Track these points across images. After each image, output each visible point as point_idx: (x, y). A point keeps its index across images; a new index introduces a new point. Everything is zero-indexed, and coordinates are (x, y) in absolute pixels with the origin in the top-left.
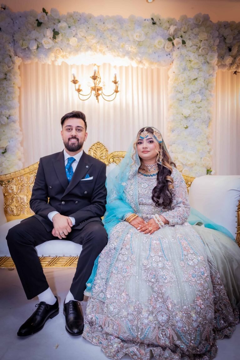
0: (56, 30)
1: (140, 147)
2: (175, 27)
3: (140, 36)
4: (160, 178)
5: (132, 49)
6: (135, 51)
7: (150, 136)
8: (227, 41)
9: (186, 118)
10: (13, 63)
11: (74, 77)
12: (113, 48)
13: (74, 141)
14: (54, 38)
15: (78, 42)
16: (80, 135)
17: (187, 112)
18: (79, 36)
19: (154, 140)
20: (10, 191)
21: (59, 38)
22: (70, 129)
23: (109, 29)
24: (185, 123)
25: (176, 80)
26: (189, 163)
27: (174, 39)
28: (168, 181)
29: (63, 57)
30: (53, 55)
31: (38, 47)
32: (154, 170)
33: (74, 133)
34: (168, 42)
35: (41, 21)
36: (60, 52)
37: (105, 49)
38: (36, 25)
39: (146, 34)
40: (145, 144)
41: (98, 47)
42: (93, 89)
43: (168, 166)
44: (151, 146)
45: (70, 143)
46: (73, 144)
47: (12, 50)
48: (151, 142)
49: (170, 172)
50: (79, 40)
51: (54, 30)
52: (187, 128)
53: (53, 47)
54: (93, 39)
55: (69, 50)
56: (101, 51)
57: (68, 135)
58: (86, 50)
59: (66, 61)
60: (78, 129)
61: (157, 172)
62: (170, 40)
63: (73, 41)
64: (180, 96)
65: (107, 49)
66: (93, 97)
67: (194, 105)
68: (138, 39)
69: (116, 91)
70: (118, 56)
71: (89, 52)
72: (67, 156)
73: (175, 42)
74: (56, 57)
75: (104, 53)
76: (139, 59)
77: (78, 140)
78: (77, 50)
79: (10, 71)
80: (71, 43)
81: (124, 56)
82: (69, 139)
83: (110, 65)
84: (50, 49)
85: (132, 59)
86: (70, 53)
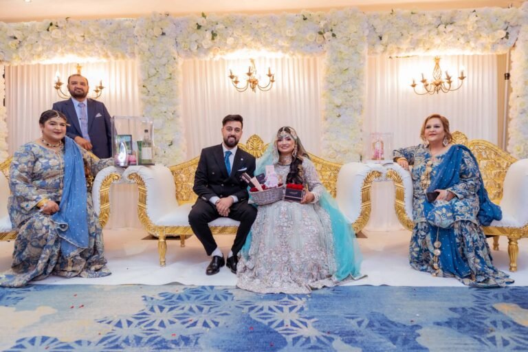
0: (214, 32)
1: (280, 143)
2: (325, 22)
3: (291, 33)
4: (293, 166)
5: (285, 44)
6: (288, 45)
7: (288, 135)
8: (377, 31)
9: (338, 107)
10: (177, 63)
11: (231, 73)
12: (267, 44)
13: (232, 139)
14: (213, 39)
15: (235, 41)
16: (237, 134)
17: (338, 101)
18: (235, 35)
19: (291, 137)
20: (180, 180)
21: (217, 39)
22: (230, 129)
23: (262, 27)
24: (337, 111)
25: (328, 70)
26: (343, 150)
27: (325, 32)
28: (299, 169)
29: (221, 54)
30: (211, 53)
31: (198, 47)
32: (288, 160)
33: (233, 133)
34: (319, 35)
35: (200, 24)
36: (218, 51)
37: (259, 45)
38: (196, 27)
39: (298, 30)
40: (285, 142)
41: (253, 43)
42: (250, 81)
43: (300, 157)
44: (289, 142)
45: (229, 140)
46: (232, 142)
47: (176, 52)
48: (289, 140)
49: (301, 162)
50: (236, 39)
51: (212, 32)
52: (339, 116)
53: (212, 46)
54: (247, 38)
55: (226, 48)
56: (255, 47)
57: (228, 133)
58: (243, 47)
59: (224, 57)
60: (237, 130)
61: (291, 162)
62: (320, 33)
63: (230, 41)
64: (331, 86)
65: (261, 45)
66: (250, 89)
67: (346, 94)
68: (290, 35)
69: (273, 81)
70: (272, 50)
71: (245, 49)
72: (225, 149)
73: (325, 35)
74: (214, 55)
75: (259, 49)
76: (292, 53)
77: (235, 138)
78: (234, 48)
79: (174, 72)
80: (228, 42)
81: (278, 50)
82: (229, 137)
83: (265, 58)
84: (209, 49)
85: (285, 53)
86: (227, 51)
